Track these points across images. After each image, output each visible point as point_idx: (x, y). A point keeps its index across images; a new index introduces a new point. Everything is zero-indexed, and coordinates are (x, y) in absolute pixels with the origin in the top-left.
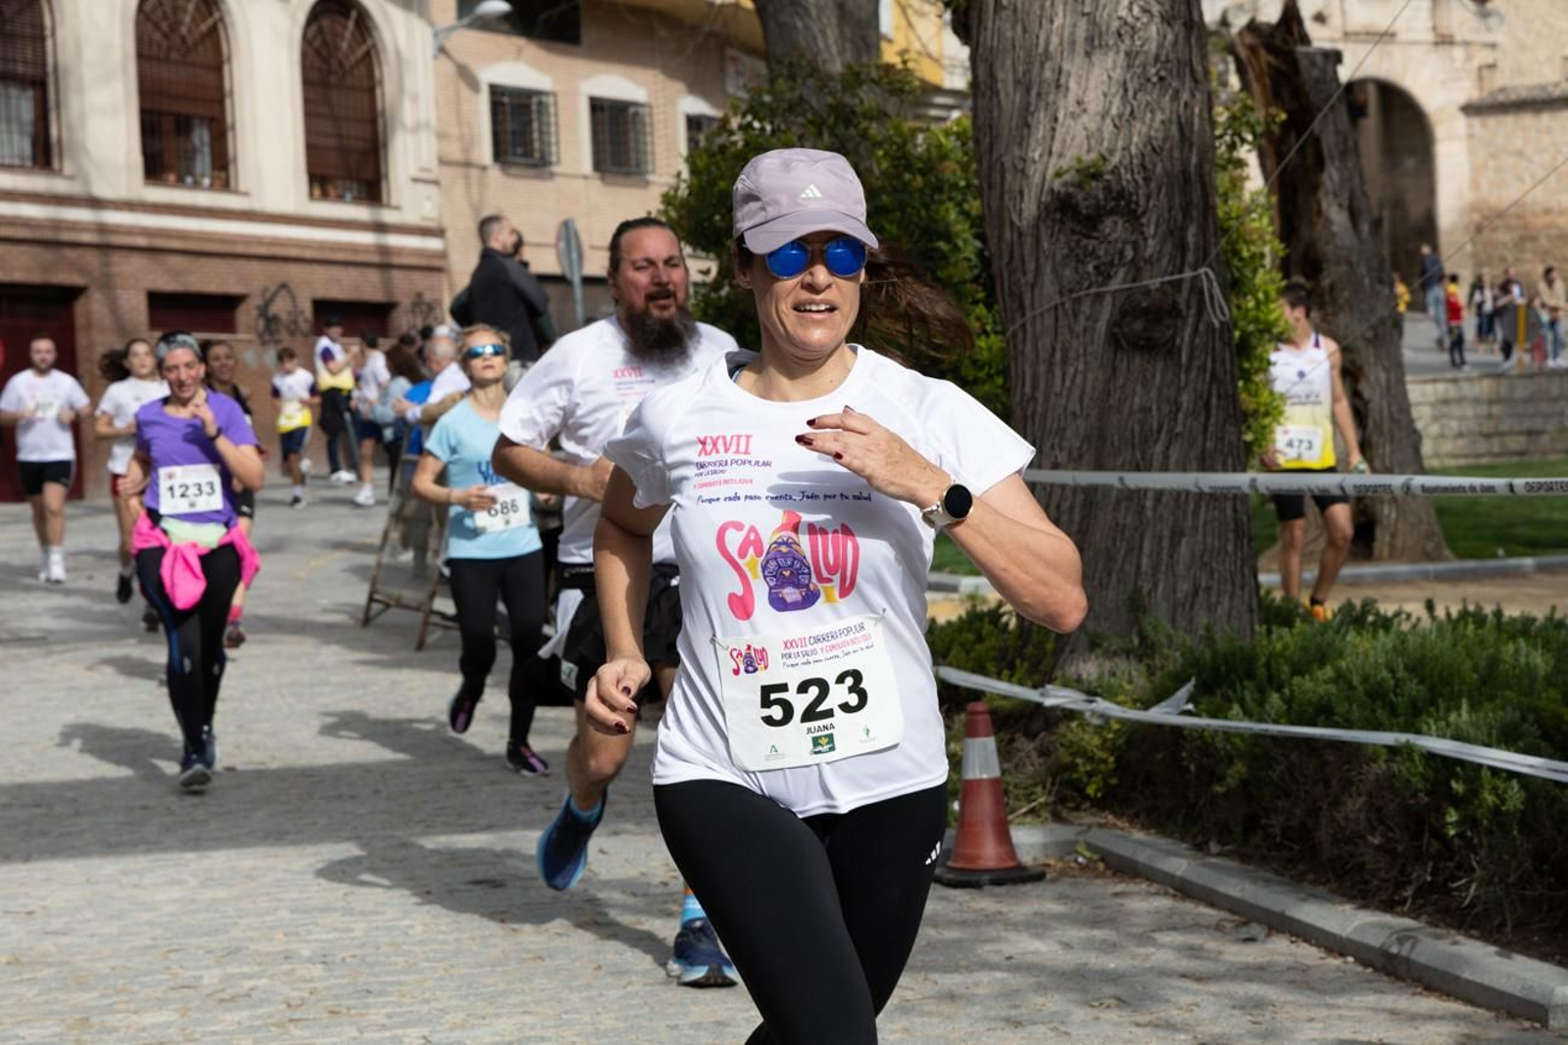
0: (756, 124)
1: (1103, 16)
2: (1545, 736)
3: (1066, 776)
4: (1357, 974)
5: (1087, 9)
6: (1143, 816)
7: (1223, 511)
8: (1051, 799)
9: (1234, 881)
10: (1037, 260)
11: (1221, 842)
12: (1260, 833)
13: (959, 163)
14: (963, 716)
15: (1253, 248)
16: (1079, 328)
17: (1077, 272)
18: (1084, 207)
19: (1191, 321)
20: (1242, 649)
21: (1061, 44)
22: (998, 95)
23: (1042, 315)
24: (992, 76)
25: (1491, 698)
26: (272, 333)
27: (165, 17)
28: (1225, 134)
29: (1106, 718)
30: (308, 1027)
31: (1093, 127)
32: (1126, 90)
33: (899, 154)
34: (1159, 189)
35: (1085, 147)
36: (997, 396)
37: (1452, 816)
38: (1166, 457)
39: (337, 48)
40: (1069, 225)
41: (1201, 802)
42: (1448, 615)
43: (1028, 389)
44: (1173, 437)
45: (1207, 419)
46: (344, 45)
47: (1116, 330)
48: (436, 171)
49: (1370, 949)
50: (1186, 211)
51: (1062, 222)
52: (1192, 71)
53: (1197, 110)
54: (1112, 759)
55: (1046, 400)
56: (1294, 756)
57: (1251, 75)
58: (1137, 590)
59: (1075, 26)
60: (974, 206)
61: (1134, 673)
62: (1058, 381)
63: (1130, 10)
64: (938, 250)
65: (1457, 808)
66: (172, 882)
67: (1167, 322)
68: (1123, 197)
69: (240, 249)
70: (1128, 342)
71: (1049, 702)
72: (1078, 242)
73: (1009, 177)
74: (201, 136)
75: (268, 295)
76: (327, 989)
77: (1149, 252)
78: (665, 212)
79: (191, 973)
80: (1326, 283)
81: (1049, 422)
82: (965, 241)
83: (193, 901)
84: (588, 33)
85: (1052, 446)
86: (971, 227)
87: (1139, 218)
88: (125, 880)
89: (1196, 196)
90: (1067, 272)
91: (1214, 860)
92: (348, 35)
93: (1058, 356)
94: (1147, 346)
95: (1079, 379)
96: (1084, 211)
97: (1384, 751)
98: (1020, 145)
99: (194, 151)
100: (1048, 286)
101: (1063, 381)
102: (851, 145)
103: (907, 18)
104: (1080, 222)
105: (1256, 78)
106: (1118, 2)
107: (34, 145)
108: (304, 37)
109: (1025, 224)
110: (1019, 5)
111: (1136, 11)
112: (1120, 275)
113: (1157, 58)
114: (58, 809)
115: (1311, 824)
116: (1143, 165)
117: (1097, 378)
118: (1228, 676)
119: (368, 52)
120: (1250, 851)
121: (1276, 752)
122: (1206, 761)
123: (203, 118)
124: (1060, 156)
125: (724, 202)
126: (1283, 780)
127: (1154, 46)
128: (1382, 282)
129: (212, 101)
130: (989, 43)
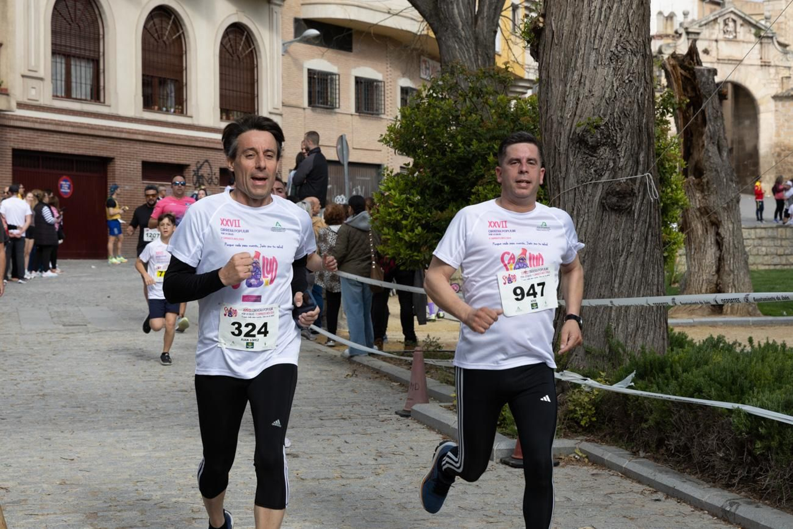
0: (434, 95)
1: (603, 50)
3: (571, 415)
4: (710, 519)
5: (596, 47)
6: (607, 437)
8: (563, 427)
9: (651, 471)
10: (567, 166)
11: (645, 451)
12: (665, 448)
13: (531, 117)
15: (671, 164)
16: (586, 200)
17: (586, 173)
18: (590, 141)
19: (640, 198)
20: (659, 358)
21: (583, 63)
22: (551, 86)
23: (568, 192)
24: (549, 77)
25: (780, 388)
27: (157, 32)
28: (660, 108)
29: (592, 388)
30: (202, 522)
31: (596, 103)
32: (613, 86)
33: (502, 112)
35: (592, 113)
37: (759, 445)
38: (626, 263)
39: (237, 50)
40: (583, 150)
41: (636, 432)
42: (759, 345)
44: (629, 254)
45: (646, 245)
46: (240, 48)
47: (604, 201)
48: (281, 110)
49: (716, 507)
50: (639, 146)
51: (579, 148)
52: (645, 78)
53: (647, 97)
54: (593, 408)
56: (682, 411)
57: (673, 79)
58: (609, 327)
59: (590, 54)
61: (606, 367)
63: (617, 48)
65: (761, 441)
66: (140, 448)
67: (628, 198)
68: (609, 138)
69: (186, 143)
70: (609, 207)
71: (564, 379)
72: (587, 158)
73: (555, 125)
74: (171, 88)
75: (199, 165)
77: (621, 164)
78: (389, 135)
80: (705, 180)
83: (150, 457)
84: (354, 46)
87: (617, 148)
88: (118, 445)
89: (645, 138)
90: (581, 173)
91: (641, 460)
92: (242, 43)
93: (575, 212)
94: (618, 210)
95: (585, 223)
96: (590, 144)
97: (726, 411)
98: (561, 110)
99: (167, 96)
100: (572, 179)
102: (479, 107)
103: (508, 45)
104: (588, 149)
105: (675, 81)
106: (611, 44)
107: (91, 90)
108: (221, 43)
109: (561, 148)
110: (563, 44)
111: (619, 48)
112: (607, 175)
113: (628, 72)
114: (88, 409)
115: (689, 445)
116: (620, 123)
117: (593, 224)
118: (651, 371)
119: (252, 51)
120: (659, 457)
121: (674, 409)
122: (639, 412)
123: (172, 80)
124: (580, 117)
125: (418, 132)
126: (676, 423)
127: (627, 65)
128: (732, 181)
129: (177, 72)
130: (548, 61)
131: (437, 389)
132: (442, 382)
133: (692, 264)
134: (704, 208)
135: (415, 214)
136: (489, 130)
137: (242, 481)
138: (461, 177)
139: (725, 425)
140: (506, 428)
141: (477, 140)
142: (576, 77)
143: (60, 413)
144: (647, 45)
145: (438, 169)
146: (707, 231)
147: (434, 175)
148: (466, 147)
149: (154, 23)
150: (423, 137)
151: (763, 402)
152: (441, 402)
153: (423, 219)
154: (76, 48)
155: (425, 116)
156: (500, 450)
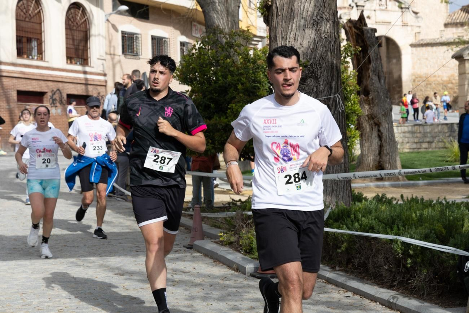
0: (203, 47)
1: (308, 19)
2: (437, 237)
4: (380, 308)
5: (304, 17)
7: (341, 167)
9: (343, 279)
11: (339, 266)
12: (351, 264)
13: (264, 60)
15: (351, 88)
20: (346, 209)
21: (296, 27)
22: (277, 41)
24: (275, 36)
25: (421, 226)
26: (54, 104)
27: (25, 8)
28: (343, 54)
31: (305, 52)
32: (315, 41)
33: (246, 57)
34: (324, 71)
35: (303, 57)
37: (409, 261)
39: (76, 19)
41: (334, 254)
42: (408, 199)
46: (78, 18)
48: (104, 56)
49: (384, 300)
50: (332, 77)
52: (335, 36)
53: (336, 47)
56: (362, 241)
59: (300, 21)
63: (317, 17)
64: (257, 86)
65: (411, 258)
66: (24, 272)
68: (313, 73)
69: (45, 78)
74: (34, 44)
75: (53, 92)
76: (71, 306)
77: (321, 89)
79: (29, 301)
80: (370, 97)
82: (265, 84)
83: (30, 278)
84: (151, 16)
87: (318, 79)
88: (9, 271)
89: (335, 73)
91: (337, 272)
92: (79, 15)
97: (389, 241)
99: (32, 48)
102: (232, 54)
103: (247, 15)
105: (351, 36)
106: (313, 15)
108: (66, 15)
110: (284, 15)
111: (318, 17)
113: (324, 32)
115: (366, 262)
116: (319, 63)
118: (342, 217)
119: (85, 20)
120: (348, 270)
121: (357, 240)
122: (335, 242)
123: (35, 39)
125: (194, 71)
126: (358, 249)
127: (324, 28)
128: (387, 97)
129: (38, 34)
130: (275, 26)
131: (209, 231)
132: (211, 227)
133: (363, 149)
134: (371, 114)
136: (238, 69)
137: (89, 292)
138: (221, 99)
139: (388, 249)
140: (253, 255)
141: (230, 75)
142: (292, 35)
144: (335, 15)
145: (207, 93)
146: (372, 129)
147: (204, 97)
148: (224, 79)
149: (23, 3)
150: (197, 74)
151: (411, 235)
152: (211, 239)
155: (198, 61)
156: (250, 268)
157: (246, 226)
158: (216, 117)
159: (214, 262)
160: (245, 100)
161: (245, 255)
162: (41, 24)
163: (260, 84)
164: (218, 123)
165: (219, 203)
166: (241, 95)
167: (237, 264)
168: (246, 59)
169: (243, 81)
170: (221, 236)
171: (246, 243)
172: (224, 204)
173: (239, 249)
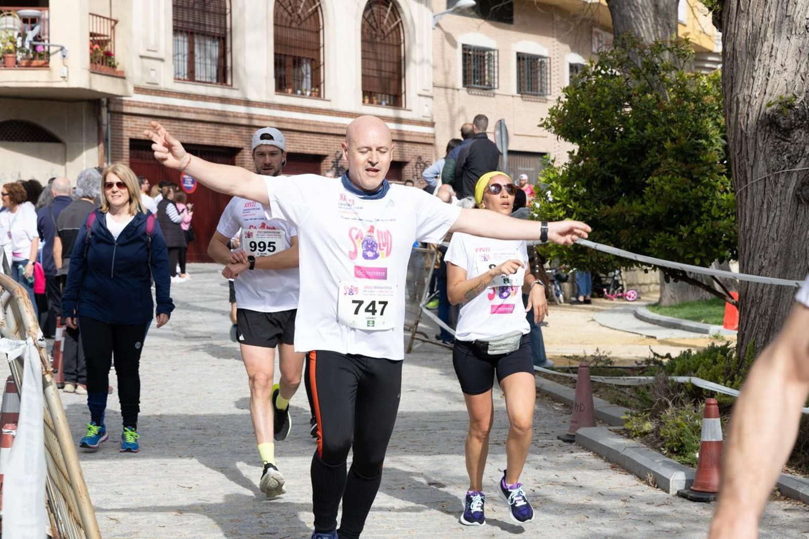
0: (603, 72)
1: (797, 19)
5: (789, 13)
6: (803, 466)
10: (755, 152)
13: (715, 96)
14: (704, 405)
16: (778, 191)
17: (778, 160)
18: (783, 123)
21: (774, 32)
22: (737, 60)
23: (757, 182)
24: (734, 49)
27: (290, 5)
31: (790, 79)
33: (682, 91)
35: (785, 90)
36: (731, 227)
39: (381, 23)
40: (774, 133)
43: (747, 224)
46: (385, 21)
47: (799, 193)
48: (431, 91)
51: (770, 131)
55: (758, 231)
59: (782, 22)
60: (722, 120)
62: (765, 220)
64: (702, 143)
69: (324, 130)
70: (805, 200)
72: (779, 143)
73: (741, 105)
74: (306, 68)
75: (338, 155)
78: (551, 119)
81: (759, 243)
82: (716, 140)
84: (516, 17)
85: (760, 256)
86: (721, 132)
90: (772, 160)
92: (387, 16)
93: (765, 206)
95: (777, 219)
96: (783, 126)
98: (748, 88)
99: (302, 78)
100: (761, 168)
101: (768, 220)
102: (655, 85)
103: (693, 13)
104: (780, 132)
106: (806, 10)
107: (218, 71)
108: (363, 16)
109: (749, 132)
110: (750, 11)
112: (802, 162)
114: (210, 431)
117: (787, 220)
119: (398, 25)
123: (308, 58)
124: (771, 95)
125: (584, 115)
129: (313, 50)
130: (733, 31)
131: (605, 411)
132: (611, 403)
135: (581, 209)
136: (666, 112)
138: (634, 167)
140: (685, 457)
141: (651, 123)
142: (765, 49)
143: (179, 435)
145: (607, 157)
147: (602, 165)
148: (639, 131)
150: (589, 121)
152: (611, 425)
153: (589, 215)
154: (199, 24)
155: (592, 96)
156: (677, 481)
157: (674, 403)
158: (623, 202)
159: (612, 467)
160: (677, 170)
161: (670, 457)
162: (318, 32)
163: (707, 140)
164: (627, 212)
165: (631, 361)
166: (670, 160)
167: (654, 473)
168: (682, 93)
169: (675, 134)
170: (627, 421)
171: (671, 435)
172: (639, 362)
173: (659, 445)
